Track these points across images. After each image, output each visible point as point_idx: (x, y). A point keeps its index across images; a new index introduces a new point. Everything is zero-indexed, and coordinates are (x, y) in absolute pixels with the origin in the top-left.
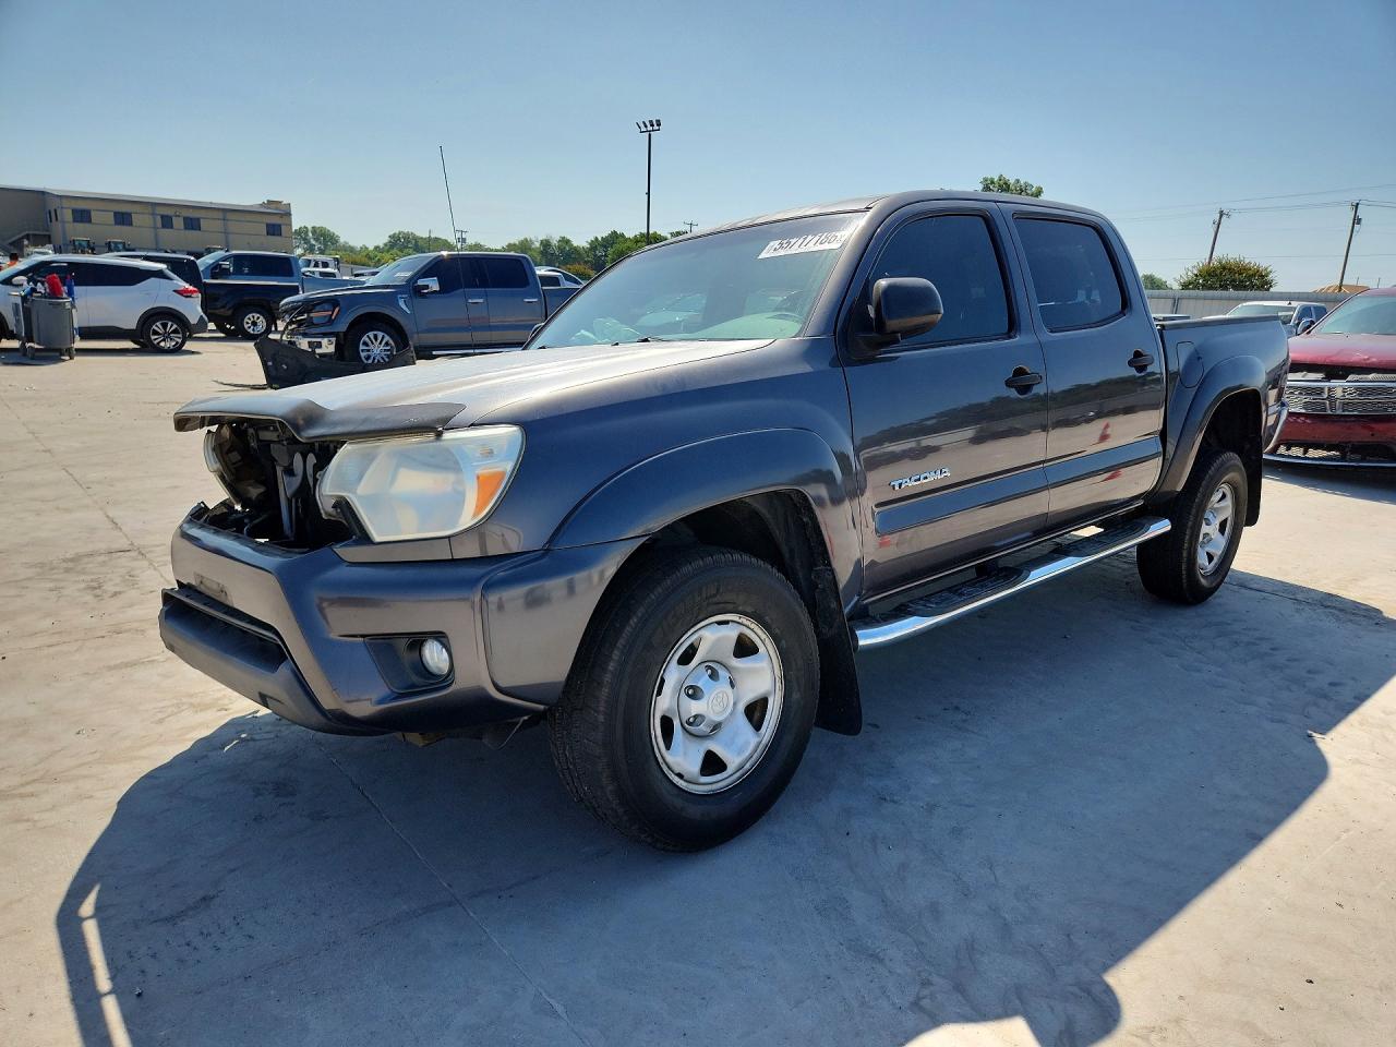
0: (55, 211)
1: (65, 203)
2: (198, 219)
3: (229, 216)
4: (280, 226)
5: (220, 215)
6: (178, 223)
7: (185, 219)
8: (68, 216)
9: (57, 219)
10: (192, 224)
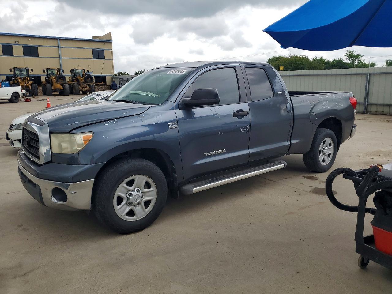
2: (36, 48)
3: (62, 44)
5: (55, 43)
6: (18, 50)
10: (31, 51)
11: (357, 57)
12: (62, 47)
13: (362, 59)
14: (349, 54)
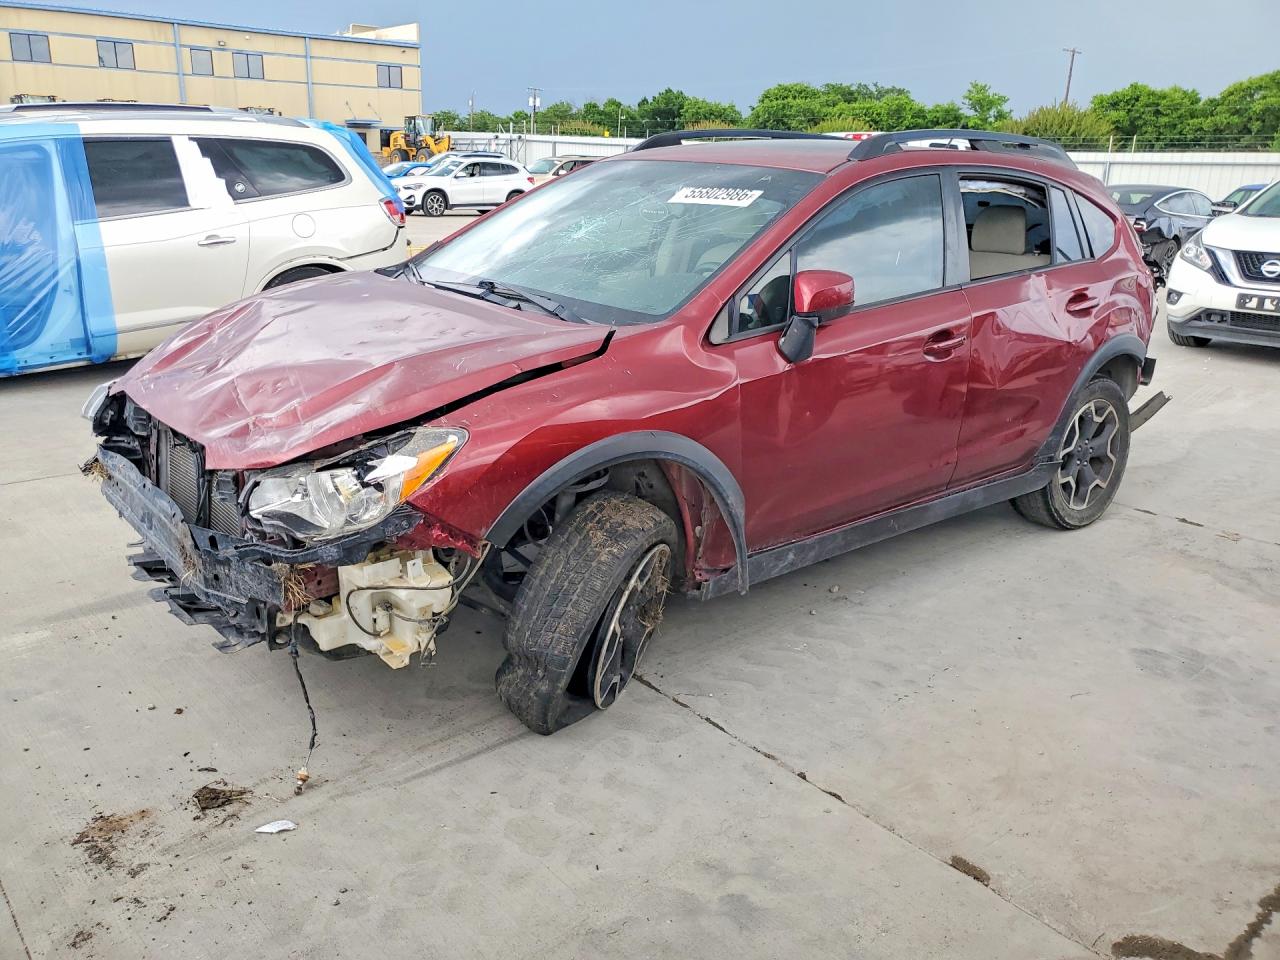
3: (315, 50)
4: (399, 68)
5: (297, 47)
7: (237, 54)
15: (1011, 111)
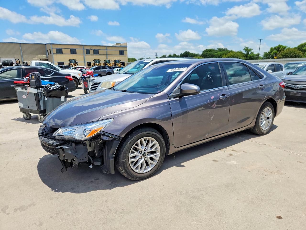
0: (50, 49)
1: (53, 46)
2: (98, 50)
3: (108, 48)
4: (123, 51)
5: (105, 48)
6: (92, 52)
7: (94, 50)
8: (54, 51)
9: (50, 53)
10: (96, 52)
11: (250, 50)
12: (108, 50)
13: (252, 51)
14: (245, 48)
15: (254, 52)
